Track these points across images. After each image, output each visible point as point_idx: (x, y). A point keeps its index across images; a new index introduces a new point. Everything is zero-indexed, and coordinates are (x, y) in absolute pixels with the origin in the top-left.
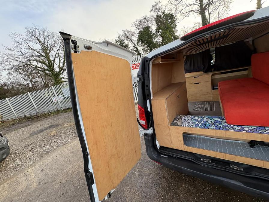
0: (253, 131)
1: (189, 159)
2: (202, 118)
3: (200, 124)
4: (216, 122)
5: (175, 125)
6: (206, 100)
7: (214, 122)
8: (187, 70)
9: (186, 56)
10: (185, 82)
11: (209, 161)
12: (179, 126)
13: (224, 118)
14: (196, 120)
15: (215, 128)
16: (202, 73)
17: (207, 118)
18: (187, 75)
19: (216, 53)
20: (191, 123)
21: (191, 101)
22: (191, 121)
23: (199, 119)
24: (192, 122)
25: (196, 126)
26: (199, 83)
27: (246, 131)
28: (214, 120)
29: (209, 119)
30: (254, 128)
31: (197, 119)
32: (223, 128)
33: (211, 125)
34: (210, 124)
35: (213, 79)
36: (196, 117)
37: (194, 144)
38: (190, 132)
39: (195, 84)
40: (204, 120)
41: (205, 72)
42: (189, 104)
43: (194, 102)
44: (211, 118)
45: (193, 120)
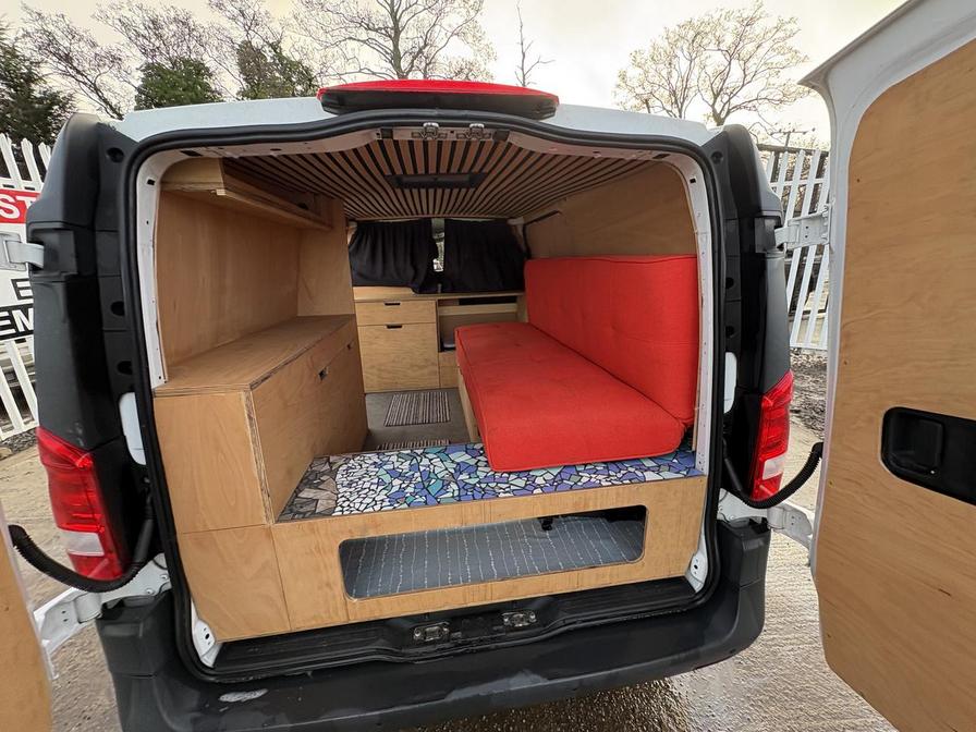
0: (556, 484)
1: (371, 654)
2: (415, 460)
3: (410, 490)
4: (460, 468)
5: (304, 516)
6: (422, 385)
7: (453, 471)
8: (361, 275)
9: (358, 222)
10: (354, 316)
11: (440, 631)
12: (322, 515)
13: (482, 449)
14: (394, 474)
15: (459, 496)
16: (408, 292)
17: (430, 456)
18: (361, 293)
19: (446, 239)
20: (373, 487)
21: (376, 389)
22: (376, 481)
23: (406, 466)
24: (378, 484)
25: (393, 499)
26: (400, 327)
27: (541, 488)
28: (453, 462)
29: (436, 461)
30: (555, 472)
31: (397, 464)
32: (483, 489)
33: (445, 486)
34: (442, 479)
35: (441, 317)
36: (394, 458)
37: (390, 573)
38: (371, 534)
39: (389, 327)
40: (422, 469)
41: (420, 292)
42: (368, 400)
43: (388, 394)
44: (444, 454)
45: (382, 472)
